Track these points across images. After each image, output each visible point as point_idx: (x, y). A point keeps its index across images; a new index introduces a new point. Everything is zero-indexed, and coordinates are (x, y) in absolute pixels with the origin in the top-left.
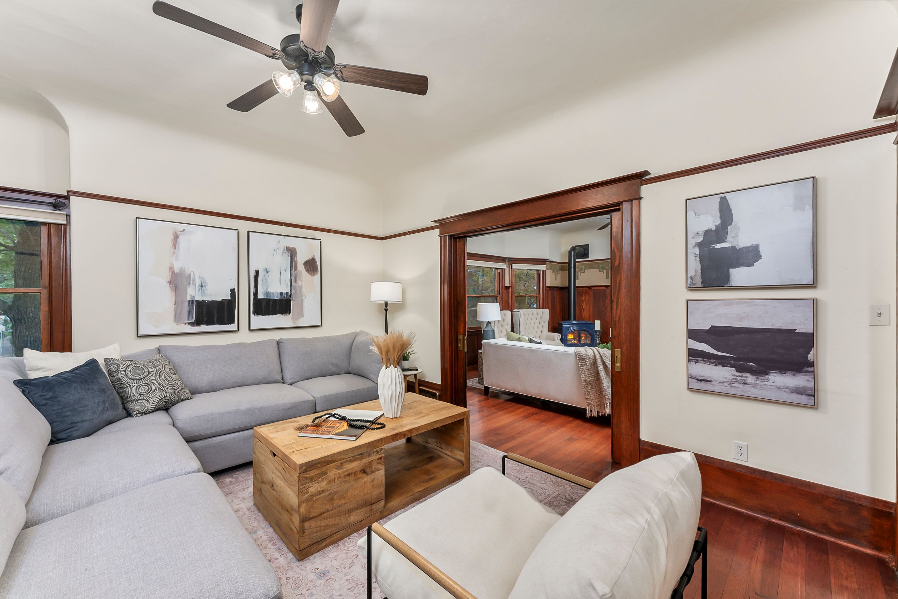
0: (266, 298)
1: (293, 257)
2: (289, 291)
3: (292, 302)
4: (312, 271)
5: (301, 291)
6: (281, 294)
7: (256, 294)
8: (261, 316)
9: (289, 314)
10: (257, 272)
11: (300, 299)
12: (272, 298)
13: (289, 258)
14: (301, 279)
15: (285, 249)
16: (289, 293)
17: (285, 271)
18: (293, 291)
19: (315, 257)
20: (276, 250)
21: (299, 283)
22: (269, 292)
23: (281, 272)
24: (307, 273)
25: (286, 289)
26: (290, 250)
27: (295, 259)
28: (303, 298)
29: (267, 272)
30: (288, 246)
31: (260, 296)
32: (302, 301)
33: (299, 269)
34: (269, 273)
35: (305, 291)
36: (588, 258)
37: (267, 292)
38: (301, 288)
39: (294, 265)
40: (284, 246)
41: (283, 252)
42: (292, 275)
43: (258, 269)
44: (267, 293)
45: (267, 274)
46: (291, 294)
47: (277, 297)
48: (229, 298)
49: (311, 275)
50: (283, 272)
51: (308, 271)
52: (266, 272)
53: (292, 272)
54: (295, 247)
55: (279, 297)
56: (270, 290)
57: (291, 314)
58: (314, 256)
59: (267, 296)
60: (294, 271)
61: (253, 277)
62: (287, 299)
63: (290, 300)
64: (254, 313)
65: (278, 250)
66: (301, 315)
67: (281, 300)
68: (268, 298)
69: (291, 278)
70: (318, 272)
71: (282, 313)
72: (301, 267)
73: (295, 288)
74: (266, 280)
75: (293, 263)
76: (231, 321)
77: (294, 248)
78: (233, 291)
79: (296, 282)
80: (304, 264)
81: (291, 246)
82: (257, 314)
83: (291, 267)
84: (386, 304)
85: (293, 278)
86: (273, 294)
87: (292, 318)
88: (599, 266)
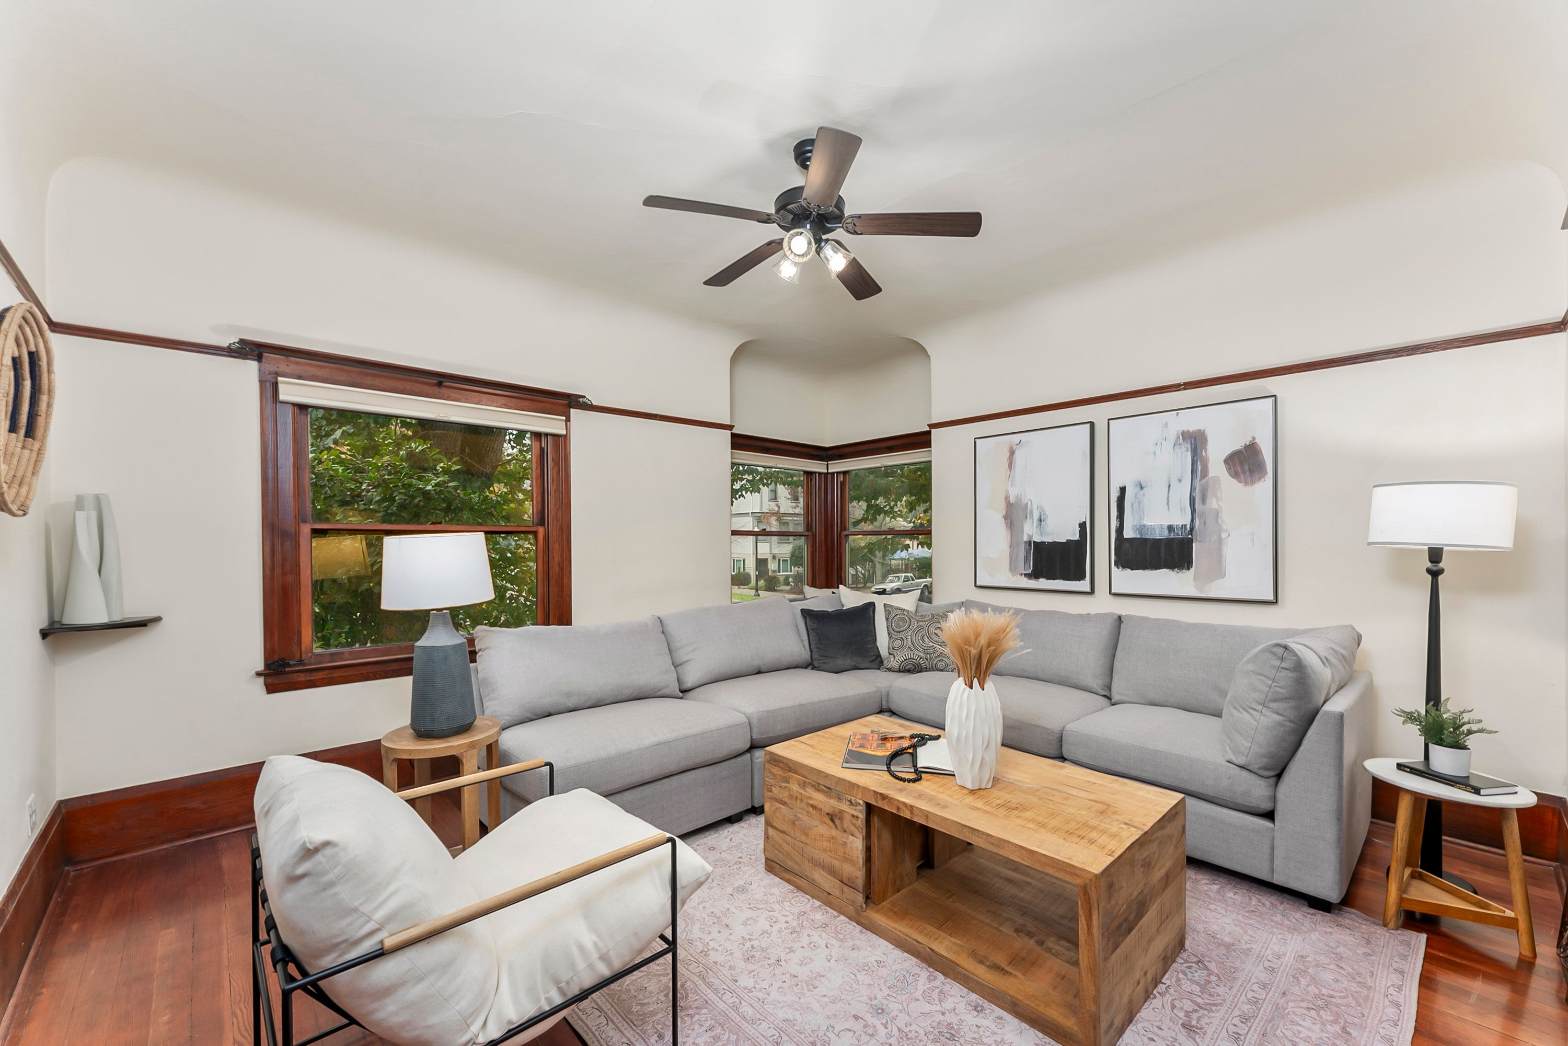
0: (1139, 536)
1: (1199, 451)
2: (1187, 522)
3: (1194, 544)
4: (1248, 474)
5: (1217, 520)
6: (1170, 528)
7: (1120, 530)
8: (1129, 570)
9: (1189, 569)
10: (1123, 490)
11: (1215, 538)
12: (1151, 537)
13: (1189, 454)
14: (1219, 494)
15: (1179, 438)
16: (1188, 527)
17: (1180, 481)
18: (1197, 522)
19: (1257, 441)
20: (1159, 444)
21: (1213, 503)
22: (1144, 526)
23: (1170, 485)
24: (1234, 481)
25: (1181, 518)
26: (1190, 437)
27: (1204, 454)
28: (1224, 535)
29: (1142, 488)
30: (1186, 430)
31: (1128, 533)
32: (1220, 541)
33: (1212, 473)
34: (1145, 489)
35: (1226, 519)
37: (1141, 526)
38: (1217, 514)
39: (1200, 468)
40: (1178, 432)
41: (1175, 445)
42: (1195, 489)
43: (1124, 485)
44: (1141, 528)
45: (1142, 492)
46: (1192, 529)
47: (1161, 534)
48: (1077, 537)
49: (1246, 483)
50: (1174, 483)
51: (1235, 475)
52: (1139, 488)
53: (1195, 481)
54: (1202, 429)
55: (1165, 534)
56: (1148, 522)
57: (1192, 570)
58: (1254, 438)
59: (1141, 533)
60: (1200, 480)
61: (1116, 500)
62: (1183, 539)
63: (1191, 541)
64: (1116, 564)
65: (1163, 442)
66: (1218, 571)
67: (1169, 541)
68: (1143, 537)
69: (1194, 495)
70: (1266, 473)
71: (1171, 567)
72: (1217, 468)
73: (1202, 514)
74: (1139, 503)
75: (1199, 463)
76: (1079, 575)
77: (1200, 430)
78: (1082, 526)
79: (1204, 501)
80: (1226, 461)
81: (1192, 428)
82: (1124, 567)
83: (1193, 472)
84: (1435, 554)
85: (1197, 495)
86: (1153, 528)
87: (1195, 579)
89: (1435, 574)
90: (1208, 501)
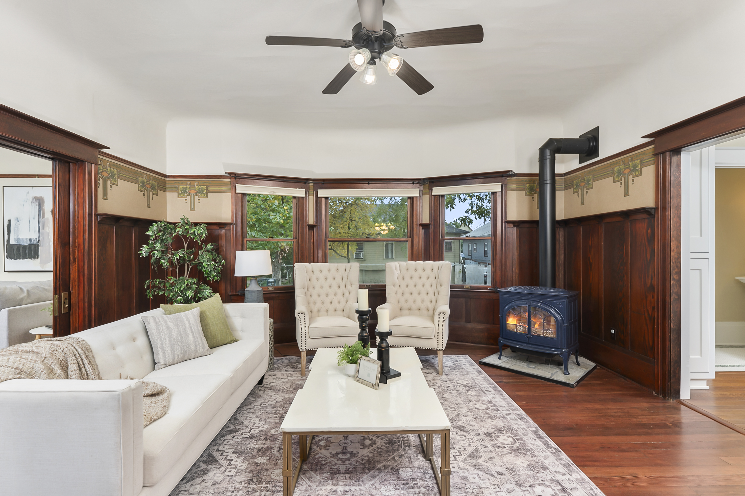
0: (17, 244)
1: (41, 206)
2: (37, 238)
3: (40, 247)
5: (48, 237)
6: (30, 240)
7: (9, 240)
8: (13, 260)
9: (38, 258)
10: (10, 221)
12: (22, 244)
13: (37, 207)
15: (33, 199)
16: (37, 240)
17: (34, 219)
20: (25, 201)
22: (19, 239)
23: (30, 220)
25: (35, 236)
26: (38, 200)
27: (43, 207)
29: (18, 221)
30: (36, 196)
31: (12, 242)
34: (19, 222)
37: (18, 239)
39: (42, 213)
40: (33, 196)
41: (32, 202)
42: (40, 223)
43: (10, 219)
44: (18, 240)
45: (18, 223)
46: (39, 241)
47: (27, 243)
50: (32, 220)
52: (17, 221)
54: (43, 196)
55: (28, 243)
56: (21, 237)
57: (39, 259)
59: (18, 242)
61: (7, 226)
62: (35, 245)
63: (39, 246)
64: (7, 257)
65: (27, 200)
67: (30, 246)
68: (19, 244)
69: (39, 225)
71: (30, 257)
74: (17, 228)
77: (42, 197)
79: (43, 229)
81: (39, 195)
82: (11, 258)
83: (39, 215)
85: (41, 225)
86: (23, 240)
88: (613, 170)
90: (45, 228)
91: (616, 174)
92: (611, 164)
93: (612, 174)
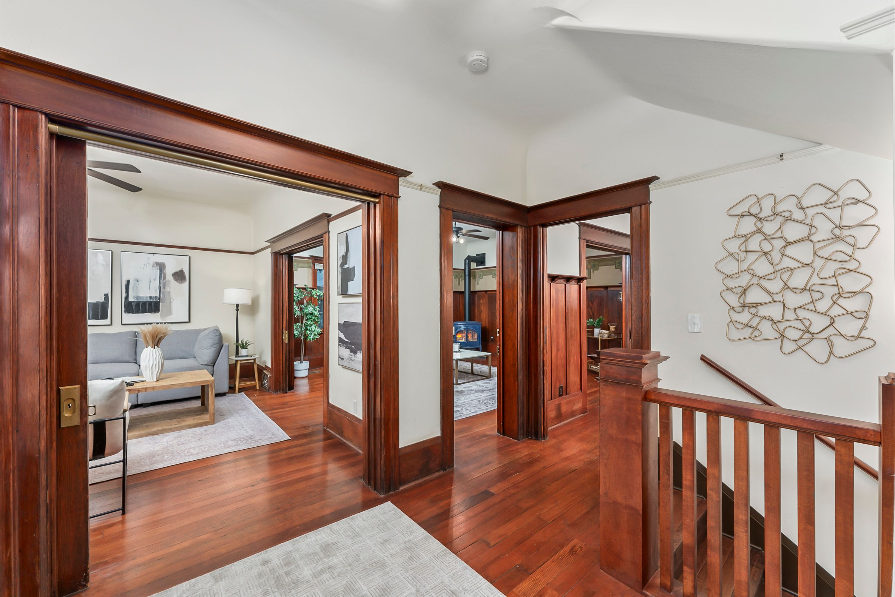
0: (136, 300)
1: (162, 270)
2: (158, 295)
3: (160, 304)
4: (180, 280)
5: (169, 295)
6: (151, 297)
7: (127, 298)
8: (131, 314)
9: (158, 312)
10: (128, 282)
11: (169, 301)
12: (142, 301)
13: (159, 270)
14: (170, 286)
15: (154, 264)
16: (158, 297)
17: (155, 280)
18: (162, 295)
19: (184, 269)
20: (146, 265)
21: (168, 289)
22: (139, 296)
23: (150, 282)
24: (176, 282)
25: (155, 294)
26: (159, 265)
27: (164, 271)
28: (172, 300)
29: (138, 281)
30: (157, 261)
31: (131, 299)
32: (170, 302)
33: (167, 278)
35: (173, 295)
36: (485, 265)
37: (137, 296)
38: (169, 293)
39: (163, 276)
40: (154, 262)
41: (152, 266)
42: (161, 283)
43: (129, 279)
44: (137, 297)
45: (138, 283)
46: (160, 298)
47: (146, 300)
48: (103, 300)
49: (180, 283)
50: (152, 281)
51: (176, 280)
52: (136, 281)
53: (161, 281)
55: (148, 300)
56: (141, 295)
57: (160, 313)
58: (182, 268)
59: (137, 299)
60: (163, 280)
61: (125, 285)
62: (156, 302)
63: (159, 302)
64: (125, 312)
65: (148, 265)
66: (170, 313)
67: (150, 303)
68: (138, 300)
69: (160, 285)
70: (186, 280)
71: (150, 312)
72: (169, 277)
73: (164, 293)
74: (137, 287)
75: (162, 274)
76: (104, 317)
77: (163, 263)
78: (106, 296)
79: (164, 288)
80: (173, 275)
81: (160, 261)
82: (129, 312)
83: (160, 277)
84: (237, 305)
85: (162, 286)
86: (143, 298)
87: (161, 316)
88: (492, 273)
89: (237, 310)
90: (166, 288)
91: (493, 275)
92: (491, 270)
93: (491, 274)
